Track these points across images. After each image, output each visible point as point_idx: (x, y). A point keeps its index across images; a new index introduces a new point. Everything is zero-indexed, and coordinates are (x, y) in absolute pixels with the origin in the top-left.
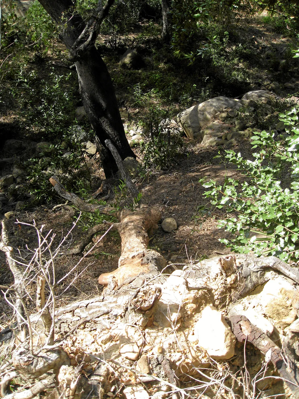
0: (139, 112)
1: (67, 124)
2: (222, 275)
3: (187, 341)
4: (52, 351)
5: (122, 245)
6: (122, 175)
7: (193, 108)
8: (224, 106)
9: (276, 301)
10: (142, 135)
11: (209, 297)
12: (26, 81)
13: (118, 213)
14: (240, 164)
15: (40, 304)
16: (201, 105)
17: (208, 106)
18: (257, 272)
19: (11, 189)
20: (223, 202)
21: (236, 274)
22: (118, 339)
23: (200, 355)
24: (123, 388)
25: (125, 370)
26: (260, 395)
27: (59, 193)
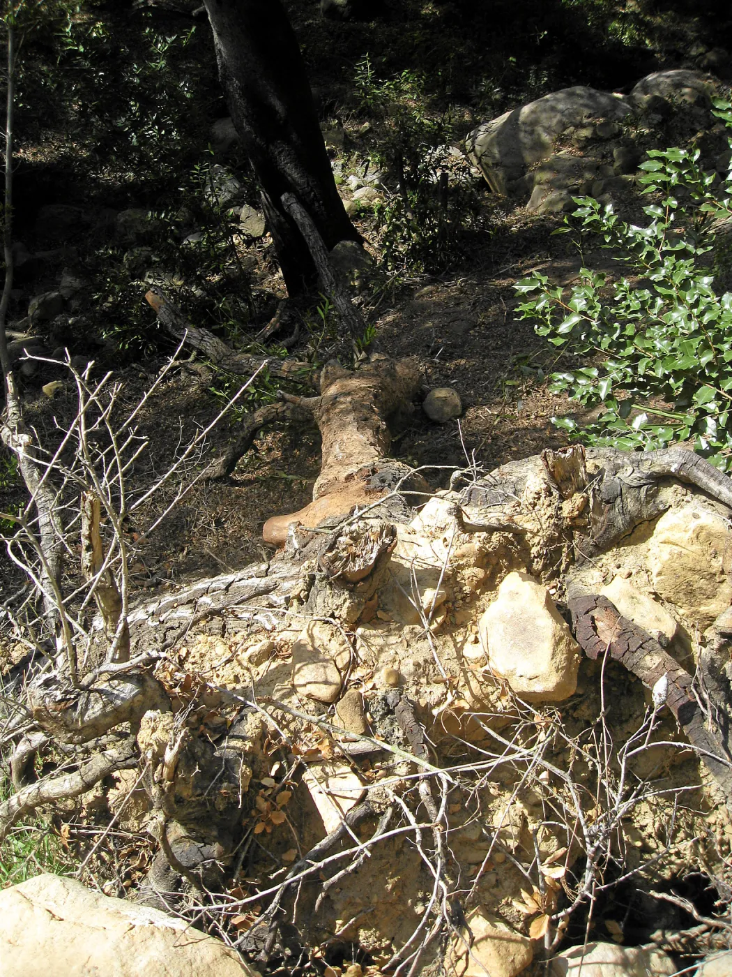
0: (370, 130)
1: (190, 158)
2: (551, 494)
3: (460, 657)
4: (123, 676)
5: (324, 450)
6: (326, 282)
7: (506, 115)
8: (586, 112)
9: (685, 560)
10: (378, 187)
11: (518, 552)
12: (82, 49)
13: (315, 376)
14: (611, 232)
15: (90, 561)
16: (526, 110)
17: (545, 110)
18: (640, 487)
19: (58, 326)
20: (564, 328)
21: (586, 492)
22: (290, 652)
23: (493, 693)
24: (301, 769)
25: (305, 726)
26: (641, 790)
27: (170, 329)
